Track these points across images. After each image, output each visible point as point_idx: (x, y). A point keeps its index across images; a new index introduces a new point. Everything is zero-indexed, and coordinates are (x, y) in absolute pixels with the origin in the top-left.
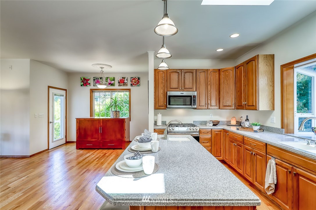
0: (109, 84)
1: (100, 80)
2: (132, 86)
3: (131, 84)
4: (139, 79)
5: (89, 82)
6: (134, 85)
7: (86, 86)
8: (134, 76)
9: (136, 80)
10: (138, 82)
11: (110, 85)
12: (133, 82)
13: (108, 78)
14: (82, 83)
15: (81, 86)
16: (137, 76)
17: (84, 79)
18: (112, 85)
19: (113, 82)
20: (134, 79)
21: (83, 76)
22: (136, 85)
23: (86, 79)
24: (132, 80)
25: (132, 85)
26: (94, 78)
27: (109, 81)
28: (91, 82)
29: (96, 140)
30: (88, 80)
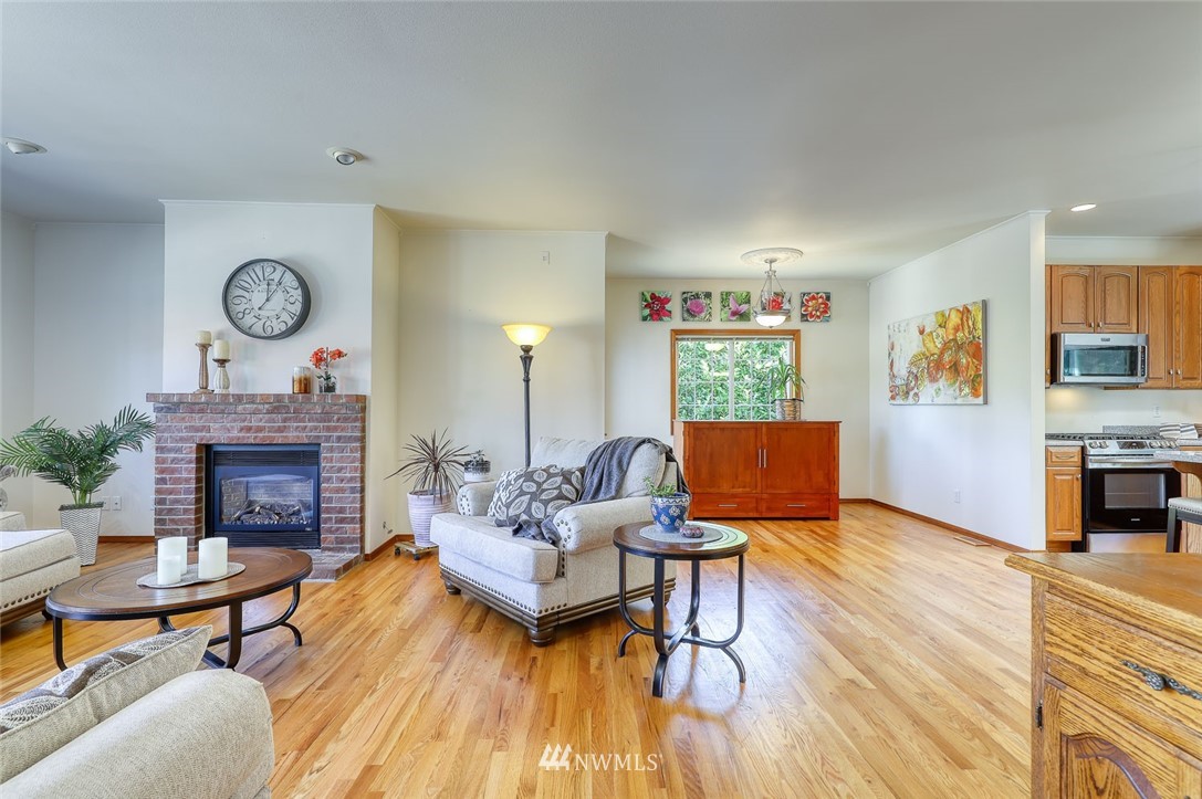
0: (734, 314)
1: (703, 301)
2: (807, 320)
3: (803, 316)
4: (828, 298)
5: (668, 307)
6: (812, 316)
7: (661, 320)
8: (811, 288)
9: (820, 300)
10: (826, 309)
11: (734, 318)
12: (810, 309)
13: (730, 293)
14: (647, 311)
15: (645, 319)
16: (822, 288)
17: (653, 296)
18: (743, 316)
19: (744, 308)
20: (813, 298)
21: (649, 289)
22: (819, 317)
23: (659, 299)
24: (807, 301)
25: (804, 318)
26: (685, 296)
27: (733, 306)
28: (675, 306)
29: (748, 490)
30: (667, 300)
